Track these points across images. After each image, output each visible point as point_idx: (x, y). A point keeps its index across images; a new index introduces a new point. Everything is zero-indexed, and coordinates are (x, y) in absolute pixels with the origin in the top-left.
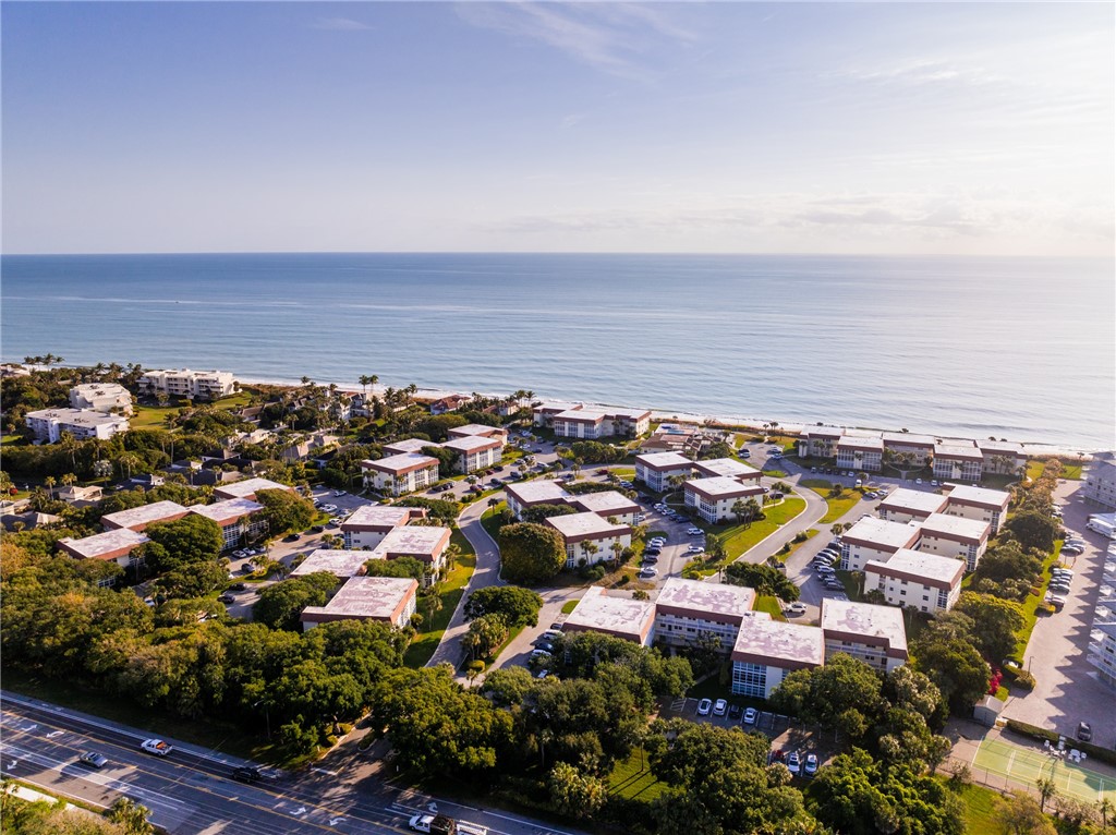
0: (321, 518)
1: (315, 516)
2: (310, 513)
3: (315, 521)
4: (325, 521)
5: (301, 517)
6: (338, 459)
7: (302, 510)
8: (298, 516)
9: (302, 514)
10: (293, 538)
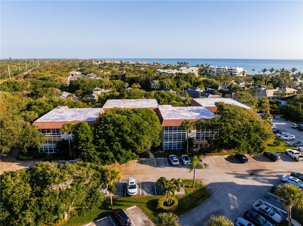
0: (276, 144)
1: (271, 141)
2: (265, 136)
3: (269, 145)
4: (281, 148)
5: (253, 139)
6: (298, 100)
7: (257, 130)
8: (249, 136)
9: (255, 136)
10: (239, 159)
